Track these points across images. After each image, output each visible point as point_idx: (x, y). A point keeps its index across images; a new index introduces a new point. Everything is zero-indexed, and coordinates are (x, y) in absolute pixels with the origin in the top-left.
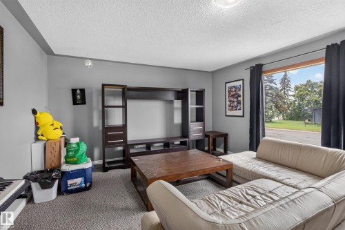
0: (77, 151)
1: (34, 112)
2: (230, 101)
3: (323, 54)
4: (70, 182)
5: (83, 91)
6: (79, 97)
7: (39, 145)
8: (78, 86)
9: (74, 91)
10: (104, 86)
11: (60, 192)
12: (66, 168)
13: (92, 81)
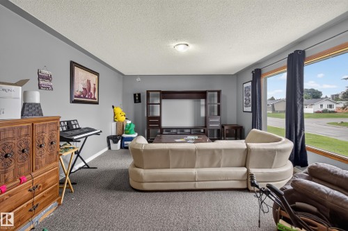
0: (129, 128)
1: (113, 107)
2: (246, 99)
3: (285, 63)
4: (125, 143)
5: (139, 95)
6: (137, 98)
7: (115, 123)
8: (137, 92)
9: (135, 95)
10: (147, 91)
11: (121, 147)
12: (124, 135)
13: (142, 88)
